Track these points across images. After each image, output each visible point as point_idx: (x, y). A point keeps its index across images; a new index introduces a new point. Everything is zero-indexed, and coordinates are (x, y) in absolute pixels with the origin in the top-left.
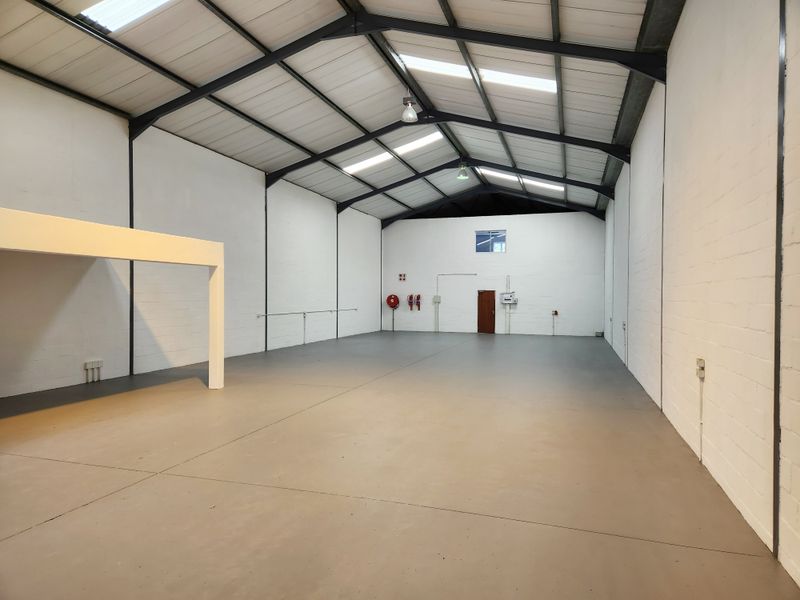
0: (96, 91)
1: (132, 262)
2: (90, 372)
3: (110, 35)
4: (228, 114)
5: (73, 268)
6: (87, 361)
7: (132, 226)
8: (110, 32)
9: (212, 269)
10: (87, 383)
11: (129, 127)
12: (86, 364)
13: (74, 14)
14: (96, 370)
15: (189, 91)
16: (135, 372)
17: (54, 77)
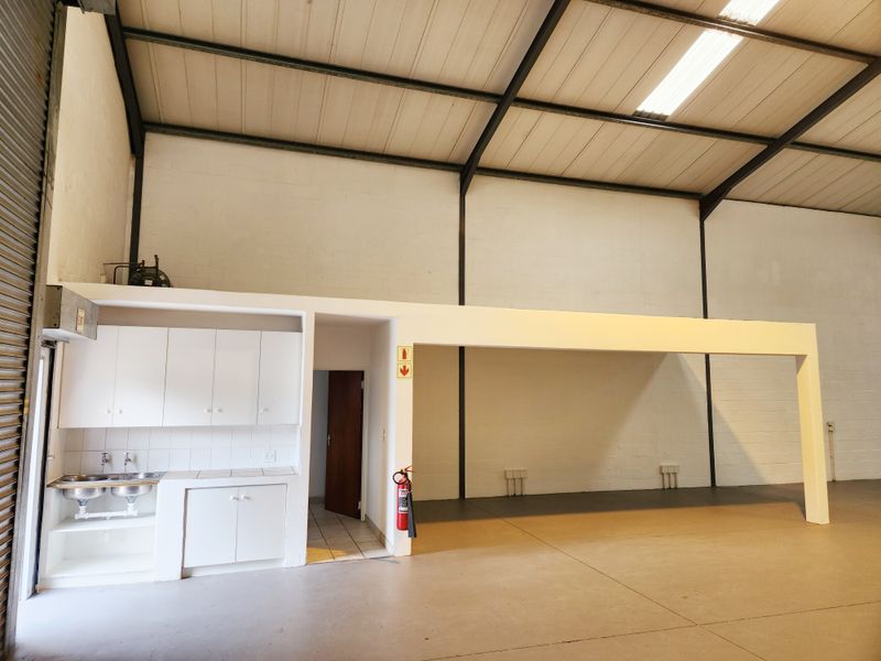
0: (661, 182)
1: (707, 356)
2: (666, 477)
3: (667, 120)
4: (825, 158)
5: (641, 366)
6: (663, 464)
7: (706, 316)
8: (667, 117)
9: (800, 359)
10: (664, 489)
11: (700, 208)
12: (661, 468)
13: (630, 113)
14: (672, 477)
15: (765, 147)
16: (718, 484)
17: (621, 180)
